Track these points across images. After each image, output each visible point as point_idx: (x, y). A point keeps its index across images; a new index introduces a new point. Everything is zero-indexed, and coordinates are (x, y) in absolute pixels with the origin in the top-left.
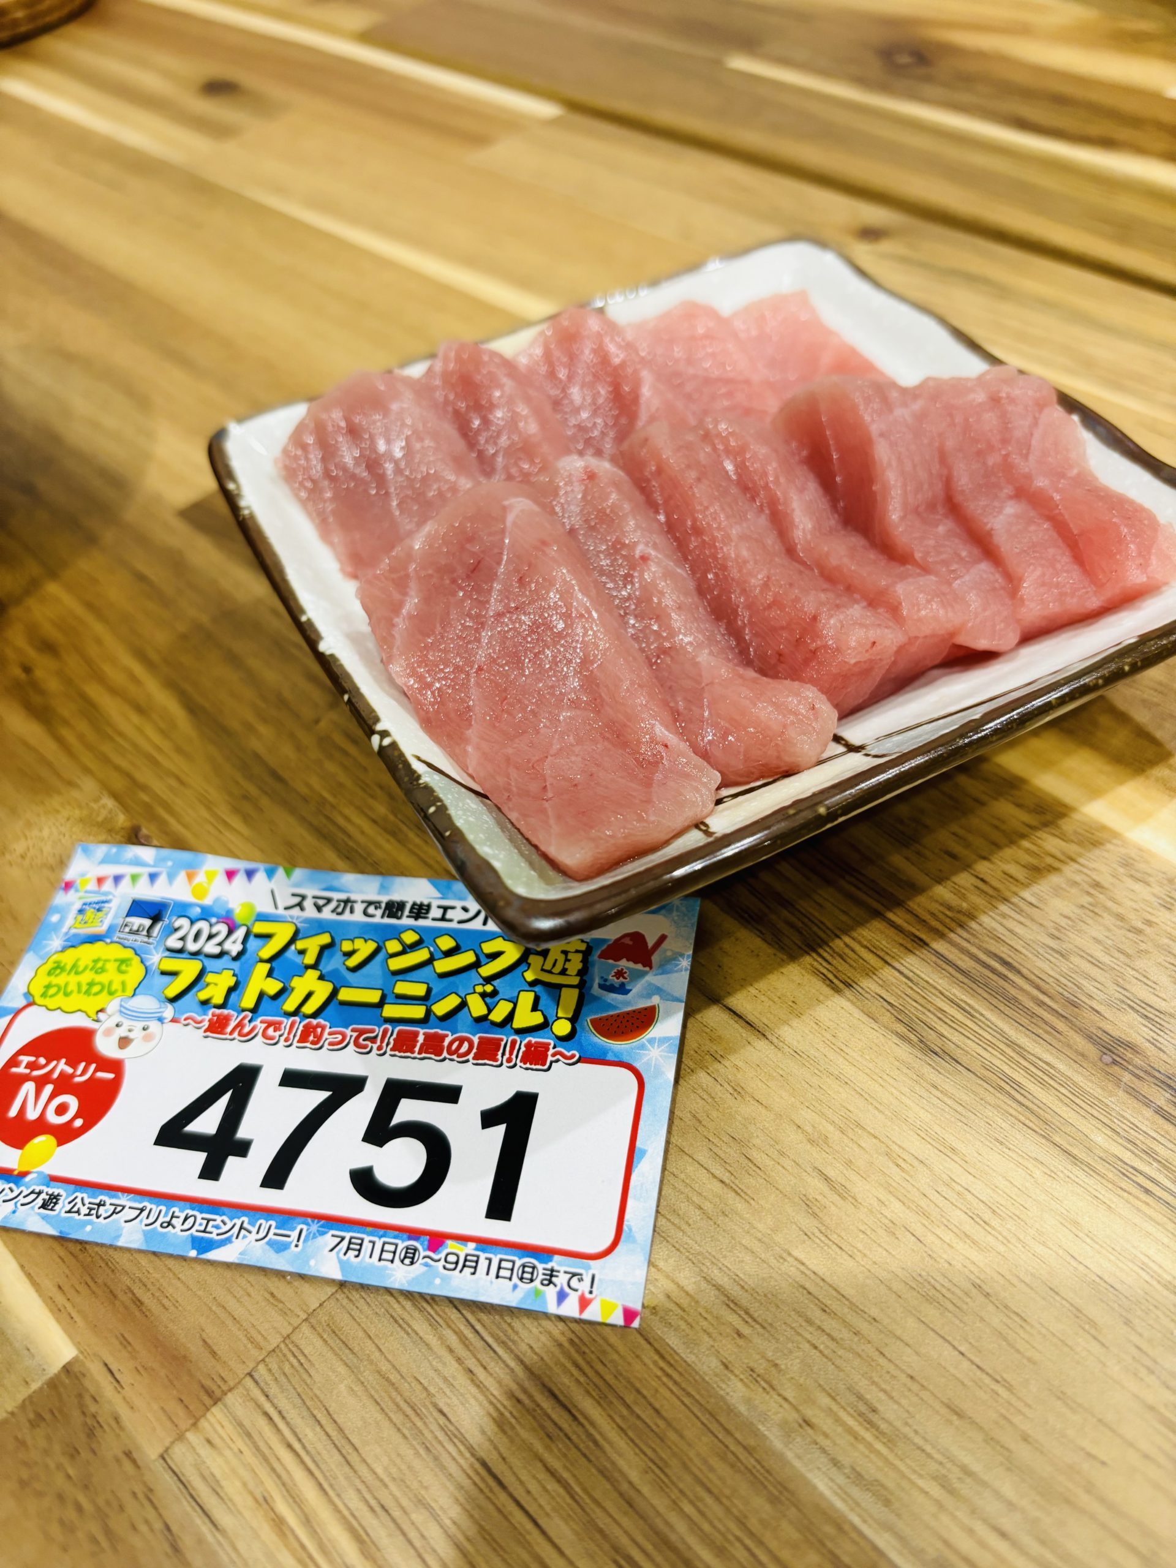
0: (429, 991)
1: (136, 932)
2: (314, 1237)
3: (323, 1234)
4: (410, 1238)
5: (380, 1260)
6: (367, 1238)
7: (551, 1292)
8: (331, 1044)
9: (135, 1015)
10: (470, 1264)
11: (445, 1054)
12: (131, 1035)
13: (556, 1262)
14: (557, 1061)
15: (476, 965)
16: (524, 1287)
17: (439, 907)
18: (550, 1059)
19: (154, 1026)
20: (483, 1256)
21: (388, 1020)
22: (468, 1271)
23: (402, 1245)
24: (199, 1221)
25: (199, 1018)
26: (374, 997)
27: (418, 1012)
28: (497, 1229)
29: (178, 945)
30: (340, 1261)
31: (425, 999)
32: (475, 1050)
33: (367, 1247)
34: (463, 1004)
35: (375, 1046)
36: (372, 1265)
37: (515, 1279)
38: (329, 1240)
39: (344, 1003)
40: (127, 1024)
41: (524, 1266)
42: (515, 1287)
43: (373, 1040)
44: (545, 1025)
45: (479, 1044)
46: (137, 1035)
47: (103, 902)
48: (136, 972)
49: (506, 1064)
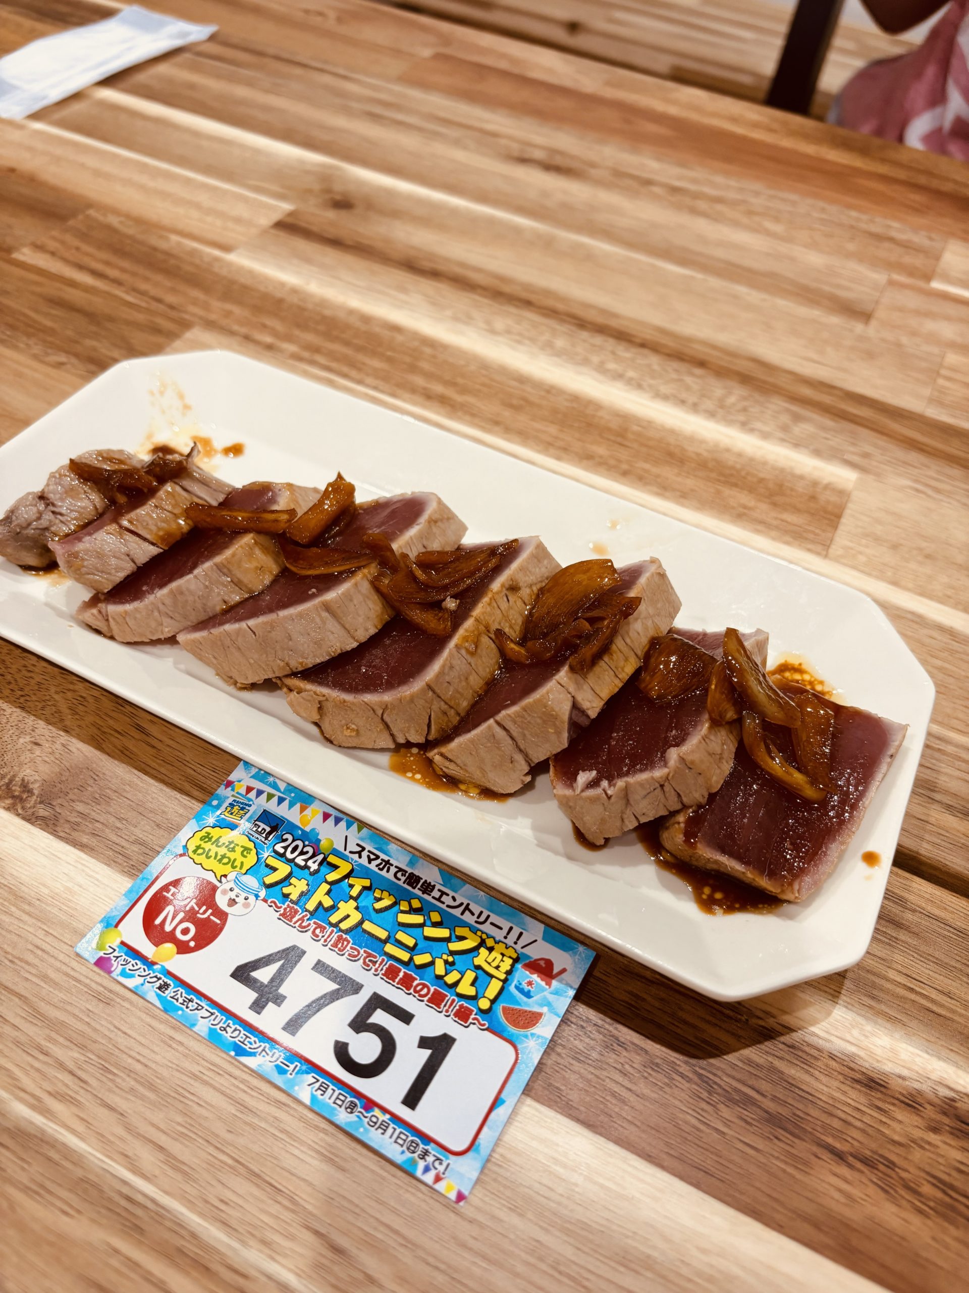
0: (416, 945)
1: (260, 833)
2: (302, 1073)
3: (308, 1073)
4: (355, 1097)
5: (334, 1103)
6: (331, 1087)
7: (421, 1164)
8: (349, 955)
9: (244, 888)
10: (384, 1127)
11: (412, 991)
12: (237, 900)
13: (431, 1147)
14: (474, 1024)
15: (448, 940)
16: (408, 1155)
17: (439, 890)
18: (470, 1020)
19: (252, 898)
20: (392, 1125)
21: (387, 954)
22: (380, 1131)
23: (349, 1099)
24: (241, 1035)
25: (279, 905)
26: (383, 934)
27: (405, 956)
28: (404, 1112)
29: (282, 851)
30: (312, 1095)
31: (412, 949)
32: (429, 996)
33: (329, 1091)
34: (432, 963)
35: (374, 968)
36: (328, 1105)
37: (405, 1148)
38: (309, 1078)
39: (365, 931)
40: (236, 890)
41: (412, 1142)
42: (403, 1152)
43: (374, 963)
44: (474, 998)
45: (434, 993)
46: (240, 900)
47: (246, 805)
48: (251, 859)
49: (444, 1013)
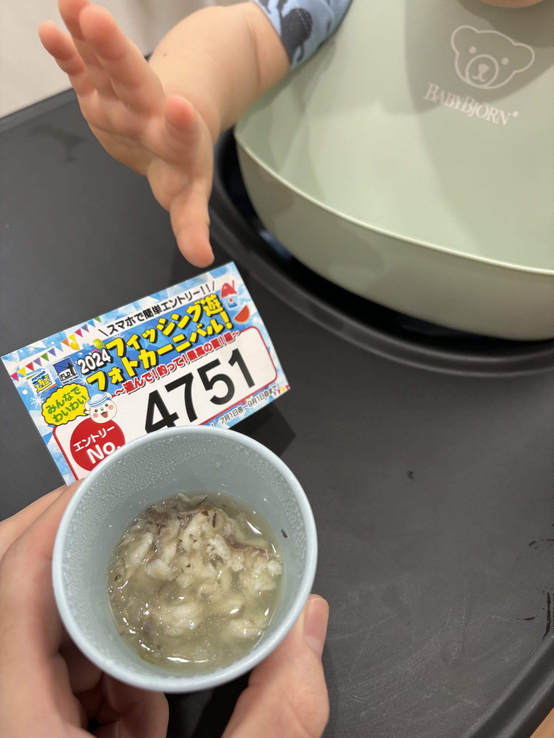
0: (184, 335)
1: (69, 376)
3: (217, 421)
4: (237, 406)
5: (235, 416)
6: (228, 414)
8: (171, 370)
9: (98, 403)
11: (206, 352)
12: (105, 411)
13: (270, 387)
14: (235, 336)
15: (190, 320)
16: (268, 397)
17: (162, 305)
18: (233, 337)
19: (108, 402)
20: (255, 397)
21: (181, 352)
22: (255, 403)
23: (237, 409)
25: (121, 390)
26: (170, 347)
27: (187, 344)
29: (87, 370)
30: (227, 424)
31: (185, 339)
32: (213, 346)
33: (230, 415)
34: (198, 335)
35: (185, 362)
36: (234, 419)
37: (265, 397)
38: (220, 421)
39: (162, 355)
40: (98, 408)
41: (265, 393)
43: (182, 361)
45: (212, 343)
47: (41, 374)
48: (83, 391)
49: (224, 345)
